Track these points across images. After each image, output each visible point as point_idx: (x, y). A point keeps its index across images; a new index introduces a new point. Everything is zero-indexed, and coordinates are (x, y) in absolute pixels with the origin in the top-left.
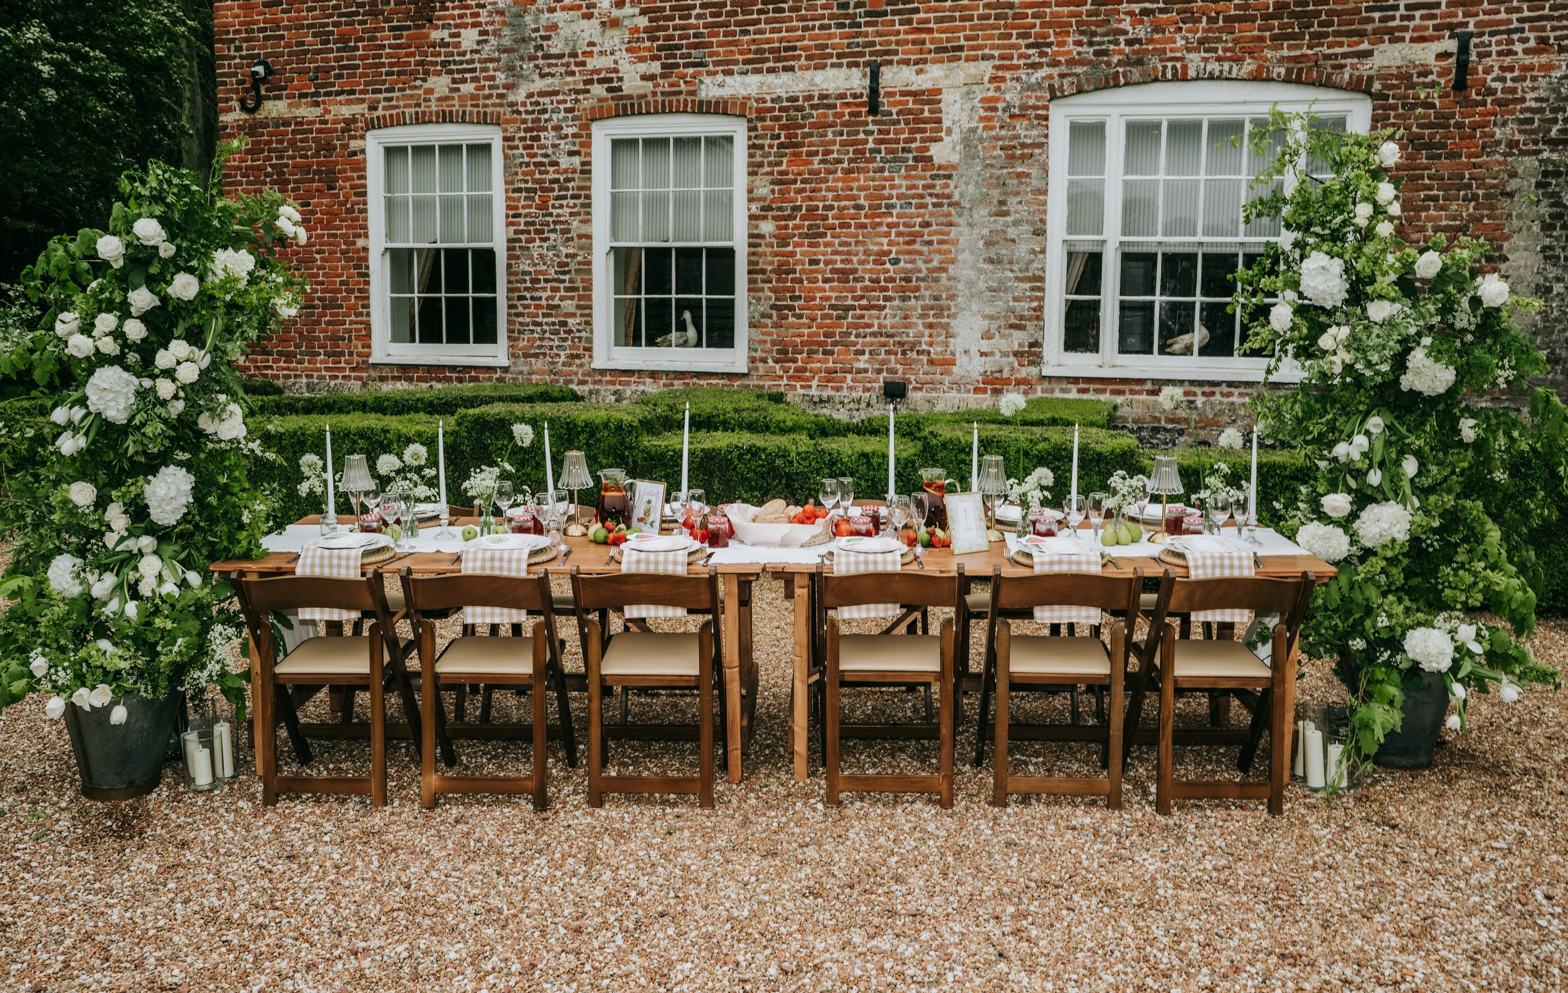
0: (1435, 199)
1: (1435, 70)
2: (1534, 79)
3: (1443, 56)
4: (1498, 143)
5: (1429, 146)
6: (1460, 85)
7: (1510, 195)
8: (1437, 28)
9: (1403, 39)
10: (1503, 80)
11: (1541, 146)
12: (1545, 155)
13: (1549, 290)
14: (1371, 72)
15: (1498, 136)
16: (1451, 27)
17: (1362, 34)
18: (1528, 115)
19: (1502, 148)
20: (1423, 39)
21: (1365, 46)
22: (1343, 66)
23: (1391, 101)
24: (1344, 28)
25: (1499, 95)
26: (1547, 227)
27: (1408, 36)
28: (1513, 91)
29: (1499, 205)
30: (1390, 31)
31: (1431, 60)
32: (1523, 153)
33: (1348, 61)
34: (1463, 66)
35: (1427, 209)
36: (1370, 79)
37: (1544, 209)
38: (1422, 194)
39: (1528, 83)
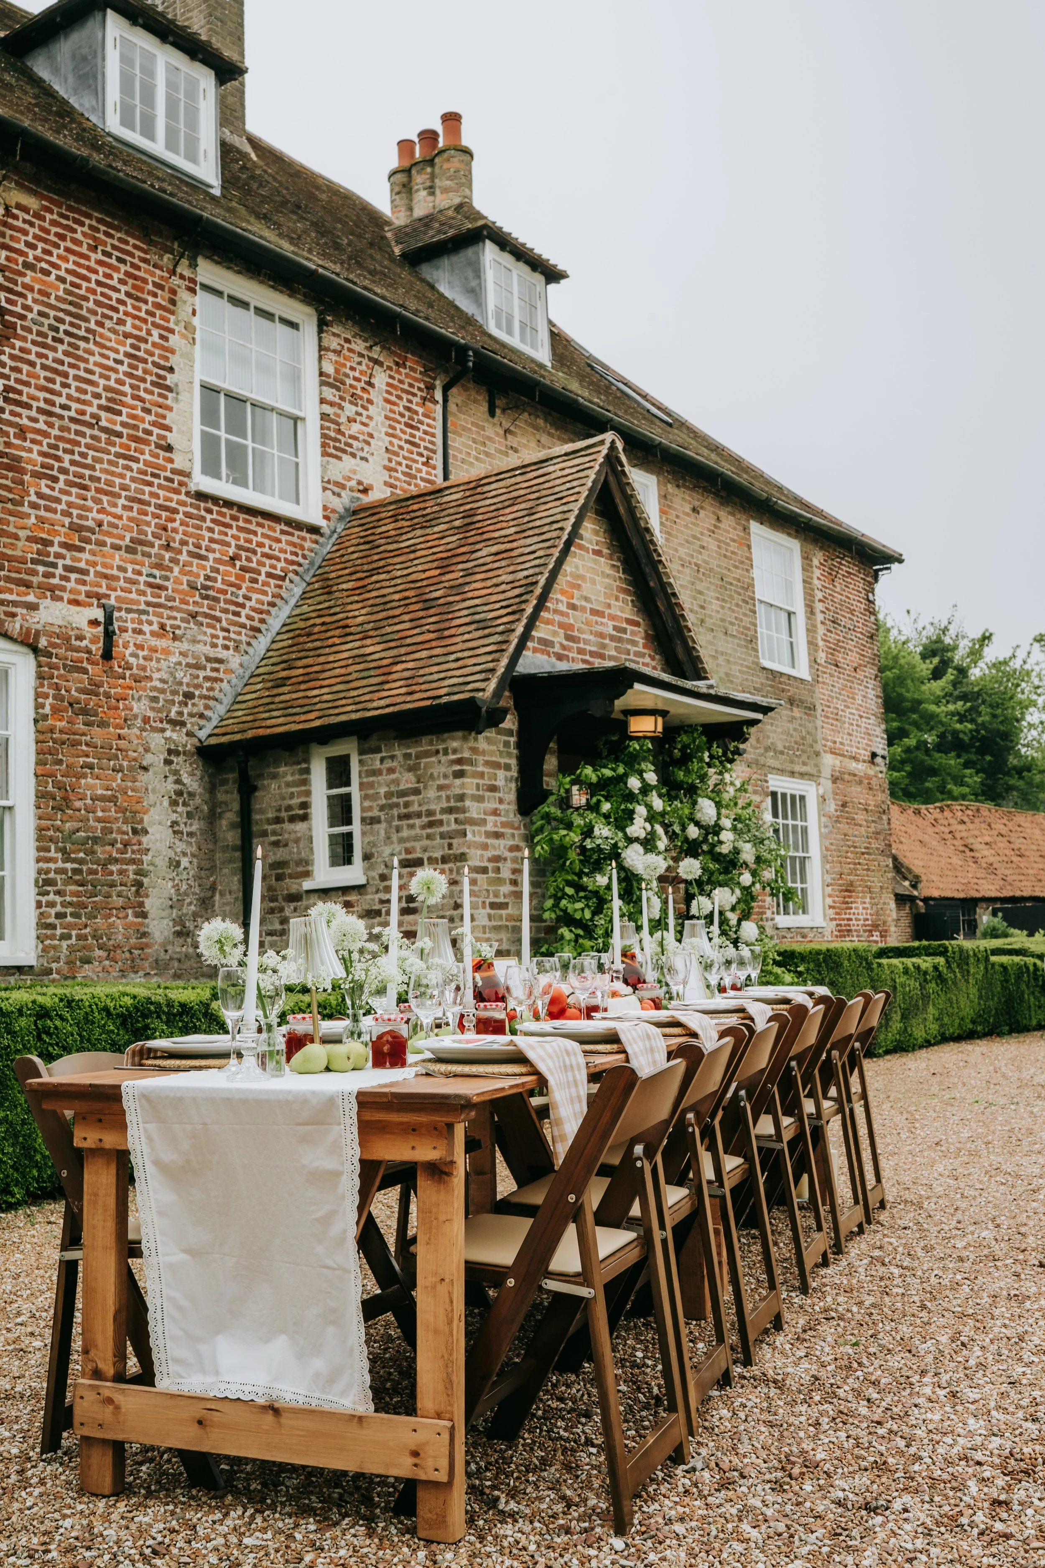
0: (91, 767)
1: (88, 635)
2: (158, 660)
3: (94, 623)
4: (135, 717)
5: (85, 712)
6: (107, 655)
7: (145, 769)
8: (89, 595)
9: (61, 599)
10: (136, 656)
11: (165, 725)
12: (168, 734)
13: (178, 864)
14: (39, 627)
15: (136, 710)
16: (99, 597)
17: (28, 585)
18: (155, 694)
19: (139, 722)
20: (76, 603)
21: (31, 598)
22: (14, 615)
23: (54, 660)
24: (14, 575)
25: (135, 671)
26: (174, 803)
27: (66, 596)
28: (144, 669)
29: (139, 777)
30: (52, 589)
31: (84, 625)
32: (154, 730)
33: (19, 610)
34: (109, 635)
35: (84, 776)
36: (37, 633)
37: (171, 786)
38: (81, 760)
39: (154, 663)
